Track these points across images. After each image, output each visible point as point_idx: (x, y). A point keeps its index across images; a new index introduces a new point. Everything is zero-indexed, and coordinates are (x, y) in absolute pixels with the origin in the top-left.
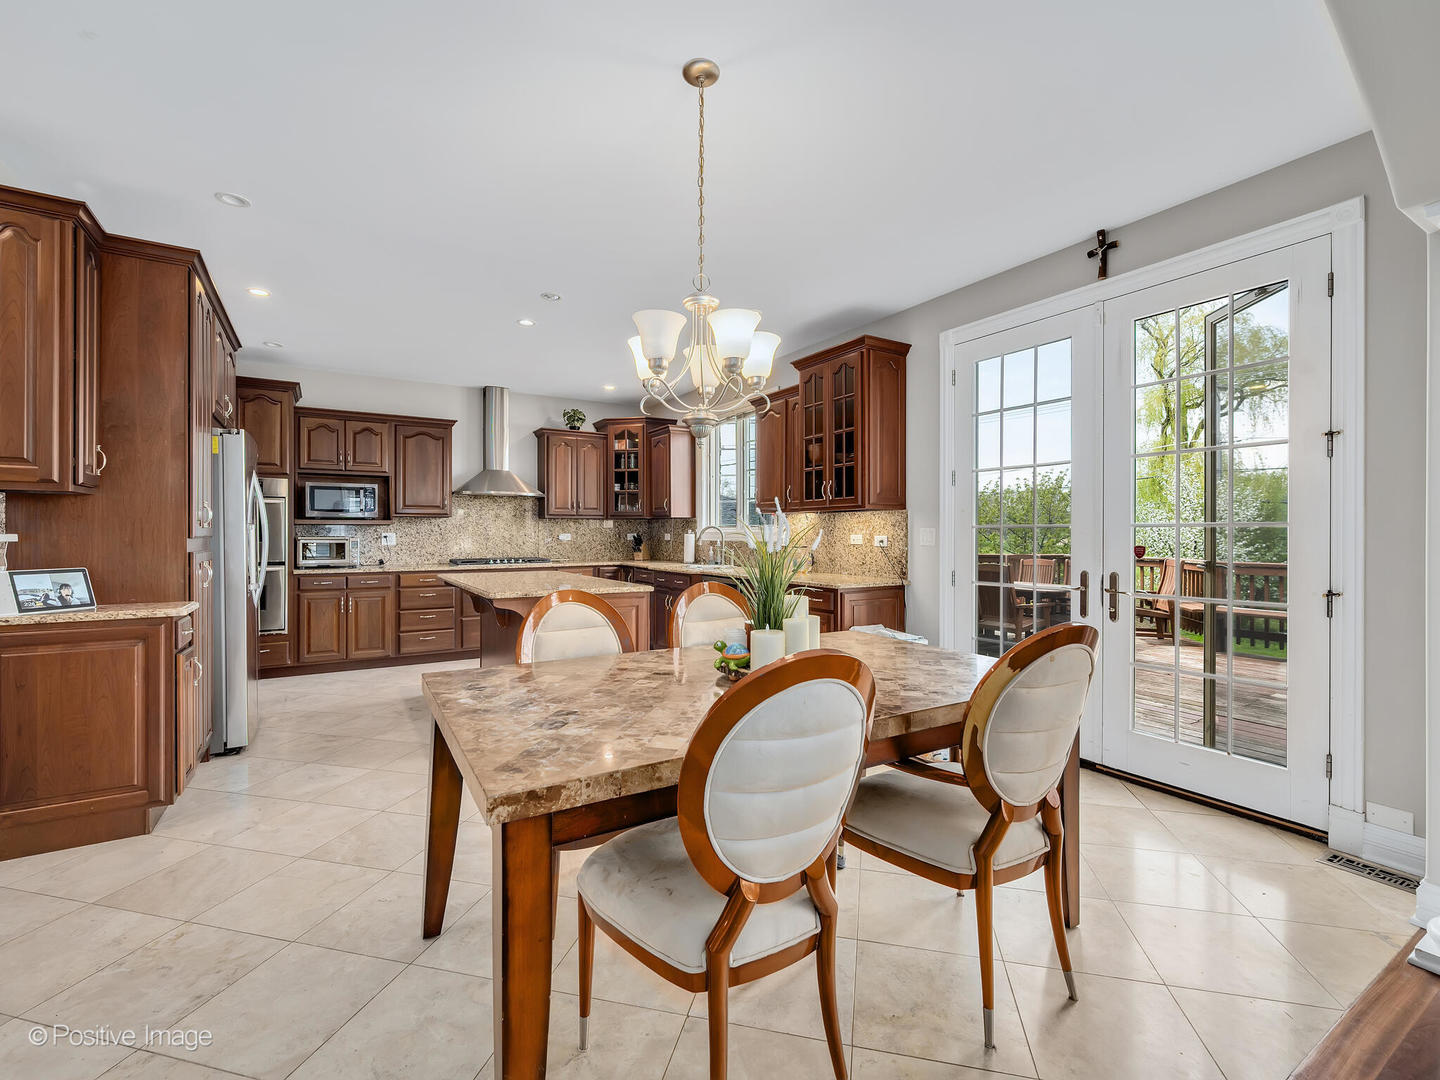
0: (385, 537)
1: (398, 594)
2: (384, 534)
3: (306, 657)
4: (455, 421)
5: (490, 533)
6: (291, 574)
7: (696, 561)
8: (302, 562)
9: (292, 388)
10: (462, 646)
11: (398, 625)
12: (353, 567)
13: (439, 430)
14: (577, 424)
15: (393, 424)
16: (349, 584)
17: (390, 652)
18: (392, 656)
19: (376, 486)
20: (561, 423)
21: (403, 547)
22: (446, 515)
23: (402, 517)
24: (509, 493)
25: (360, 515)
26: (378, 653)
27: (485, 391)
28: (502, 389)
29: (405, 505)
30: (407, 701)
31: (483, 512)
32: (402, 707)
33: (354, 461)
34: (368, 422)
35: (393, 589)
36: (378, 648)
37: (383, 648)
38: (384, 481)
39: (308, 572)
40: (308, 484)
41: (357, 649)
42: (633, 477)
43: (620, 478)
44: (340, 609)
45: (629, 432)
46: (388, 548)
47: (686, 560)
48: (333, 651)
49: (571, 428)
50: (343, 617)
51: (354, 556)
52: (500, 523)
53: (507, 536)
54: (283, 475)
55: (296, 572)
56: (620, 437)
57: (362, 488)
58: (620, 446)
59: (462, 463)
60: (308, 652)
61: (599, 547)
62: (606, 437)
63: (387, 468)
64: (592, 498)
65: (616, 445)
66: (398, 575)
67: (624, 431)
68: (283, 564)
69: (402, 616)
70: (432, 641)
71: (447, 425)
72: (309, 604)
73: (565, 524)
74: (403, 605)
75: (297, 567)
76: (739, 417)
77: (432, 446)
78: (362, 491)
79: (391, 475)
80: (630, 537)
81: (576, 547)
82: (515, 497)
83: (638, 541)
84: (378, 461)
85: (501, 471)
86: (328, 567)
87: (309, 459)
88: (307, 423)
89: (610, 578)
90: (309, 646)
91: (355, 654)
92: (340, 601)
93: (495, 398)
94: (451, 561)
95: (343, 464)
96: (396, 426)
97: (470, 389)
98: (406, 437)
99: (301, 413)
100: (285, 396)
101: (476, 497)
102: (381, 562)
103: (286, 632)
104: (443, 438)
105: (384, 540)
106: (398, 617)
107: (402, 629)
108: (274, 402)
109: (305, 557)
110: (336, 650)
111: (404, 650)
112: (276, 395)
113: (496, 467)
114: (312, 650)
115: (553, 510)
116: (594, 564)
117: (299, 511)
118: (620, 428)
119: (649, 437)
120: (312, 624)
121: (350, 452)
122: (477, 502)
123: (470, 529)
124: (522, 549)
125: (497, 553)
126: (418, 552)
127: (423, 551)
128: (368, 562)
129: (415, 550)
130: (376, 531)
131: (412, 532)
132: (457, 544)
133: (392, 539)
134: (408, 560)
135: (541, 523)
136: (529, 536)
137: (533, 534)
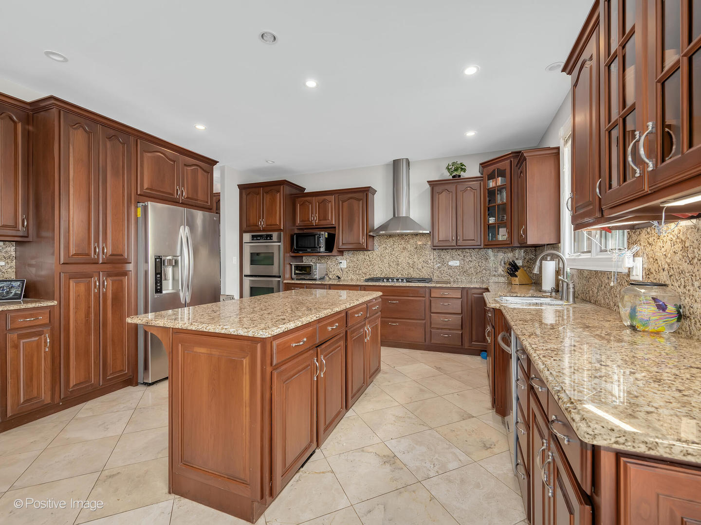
0: (341, 263)
2: (340, 261)
5: (400, 260)
8: (294, 276)
12: (314, 280)
14: (460, 173)
21: (350, 269)
22: (369, 249)
23: (342, 251)
24: (412, 231)
27: (396, 164)
28: (408, 160)
29: (343, 244)
31: (395, 246)
33: (319, 219)
34: (325, 196)
46: (342, 270)
49: (454, 177)
51: (315, 274)
52: (406, 253)
53: (411, 263)
54: (280, 230)
55: (285, 281)
59: (380, 215)
61: (484, 271)
63: (334, 221)
67: (494, 170)
68: (280, 277)
71: (364, 191)
73: (454, 253)
78: (317, 236)
79: (336, 226)
81: (463, 270)
82: (416, 235)
84: (330, 218)
85: (408, 217)
88: (301, 201)
96: (338, 196)
97: (387, 165)
98: (343, 202)
101: (391, 236)
102: (339, 277)
104: (362, 200)
105: (340, 265)
108: (277, 192)
112: (277, 188)
113: (403, 214)
115: (435, 243)
122: (391, 239)
123: (387, 257)
124: (422, 272)
125: (404, 274)
126: (357, 272)
127: (361, 272)
128: (333, 278)
129: (356, 271)
130: (337, 259)
131: (355, 260)
132: (379, 267)
133: (344, 264)
134: (353, 276)
135: (435, 252)
136: (427, 262)
137: (429, 261)
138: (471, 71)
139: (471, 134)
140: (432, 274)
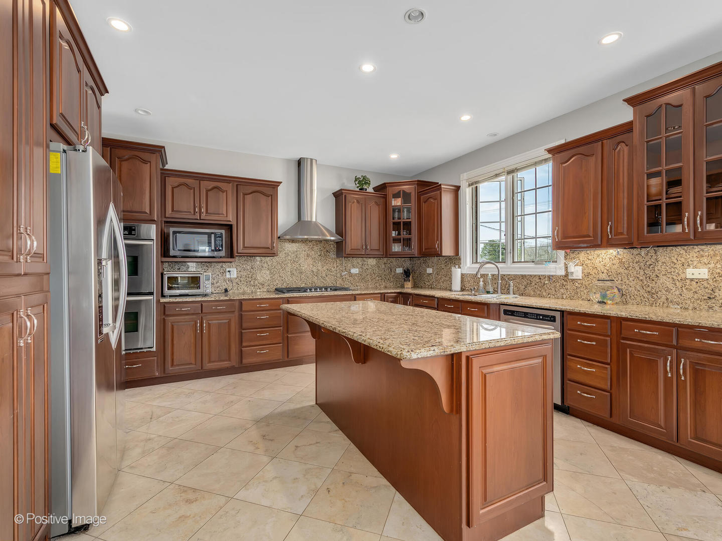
0: (229, 271)
1: (241, 317)
2: (228, 270)
3: (170, 369)
4: (281, 183)
5: (303, 268)
6: (158, 301)
7: (462, 290)
8: (167, 292)
9: (158, 151)
10: (288, 357)
11: (241, 342)
12: (206, 295)
13: (268, 189)
14: (365, 187)
15: (235, 184)
16: (202, 309)
17: (234, 362)
18: (236, 366)
19: (223, 232)
20: (352, 186)
21: (242, 279)
22: (273, 255)
23: (241, 255)
24: (316, 237)
25: (211, 255)
26: (226, 364)
27: (299, 163)
28: (312, 160)
29: (244, 246)
30: (257, 421)
31: (298, 252)
32: (254, 434)
33: (207, 212)
34: (217, 182)
35: (237, 313)
36: (226, 361)
37: (229, 360)
38: (229, 228)
39: (172, 300)
40: (172, 230)
41: (210, 362)
42: (407, 225)
43: (397, 226)
44: (196, 330)
45: (403, 191)
46: (231, 280)
47: (454, 288)
48: (191, 364)
49: (360, 189)
50: (199, 337)
51: (207, 286)
52: (310, 261)
53: (315, 270)
54: (152, 221)
55: (163, 300)
56: (396, 196)
57: (213, 233)
58: (397, 202)
59: (285, 216)
60: (172, 365)
61: (377, 278)
62: (385, 197)
63: (231, 218)
64: (375, 242)
65: (393, 202)
66: (241, 302)
67: (400, 191)
68: (151, 294)
69: (243, 335)
70: (266, 353)
71: (274, 185)
72: (172, 326)
73: (355, 261)
74: (244, 325)
75: (163, 296)
76: (509, 173)
77: (264, 201)
78: (213, 235)
79: (234, 223)
80: (399, 271)
81: (362, 277)
82: (320, 241)
83: (407, 273)
84: (225, 213)
85: (311, 222)
86: (187, 295)
87: (173, 210)
88: (171, 182)
89: (392, 302)
90: (173, 360)
91: (208, 366)
92: (196, 323)
93: (306, 167)
94: (276, 289)
95: (198, 214)
96: (237, 185)
97: (289, 161)
98: (245, 194)
99: (166, 174)
100: (153, 158)
101: (293, 241)
102: (226, 291)
103: (154, 349)
104: (272, 196)
105: (228, 273)
106: (241, 334)
107: (244, 344)
108: (145, 162)
109: (169, 288)
110: (194, 363)
111: (245, 361)
112: (145, 156)
113: (307, 218)
114: (175, 364)
115: (348, 251)
116: (382, 292)
117: (165, 250)
118: (397, 189)
119: (419, 195)
120: (175, 342)
121: (204, 205)
123: (289, 265)
124: (325, 280)
125: (308, 284)
126: (252, 283)
127: (256, 282)
128: (217, 291)
129: (250, 282)
130: (222, 267)
131: (248, 267)
132: (280, 276)
133: (234, 273)
134: (246, 288)
135: (338, 260)
136: (330, 270)
137: (333, 269)
138: (466, 118)
139: (394, 156)
140: (335, 282)
